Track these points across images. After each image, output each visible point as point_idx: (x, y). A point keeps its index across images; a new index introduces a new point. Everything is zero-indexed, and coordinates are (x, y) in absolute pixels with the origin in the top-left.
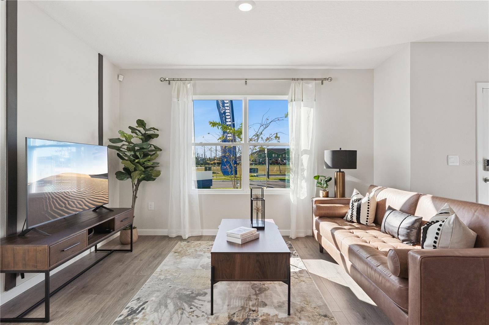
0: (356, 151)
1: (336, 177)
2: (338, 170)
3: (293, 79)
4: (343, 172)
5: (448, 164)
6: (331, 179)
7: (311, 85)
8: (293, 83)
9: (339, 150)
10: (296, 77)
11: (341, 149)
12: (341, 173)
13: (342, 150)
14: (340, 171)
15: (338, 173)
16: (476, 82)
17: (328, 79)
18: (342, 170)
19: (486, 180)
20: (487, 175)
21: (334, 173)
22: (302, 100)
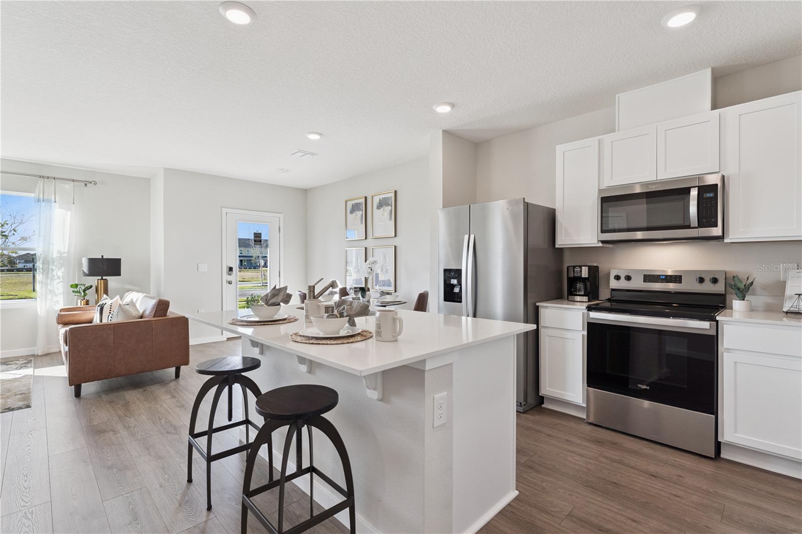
0: (120, 259)
1: (96, 284)
2: (100, 278)
3: (41, 177)
4: (106, 279)
5: (198, 270)
6: (91, 287)
7: (68, 186)
8: (41, 182)
9: (101, 257)
10: (45, 175)
11: (102, 256)
12: (102, 281)
13: (104, 257)
14: (102, 279)
15: (99, 281)
16: (222, 207)
17: (91, 182)
18: (104, 278)
19: (230, 283)
20: (230, 278)
21: (94, 281)
22: (55, 201)
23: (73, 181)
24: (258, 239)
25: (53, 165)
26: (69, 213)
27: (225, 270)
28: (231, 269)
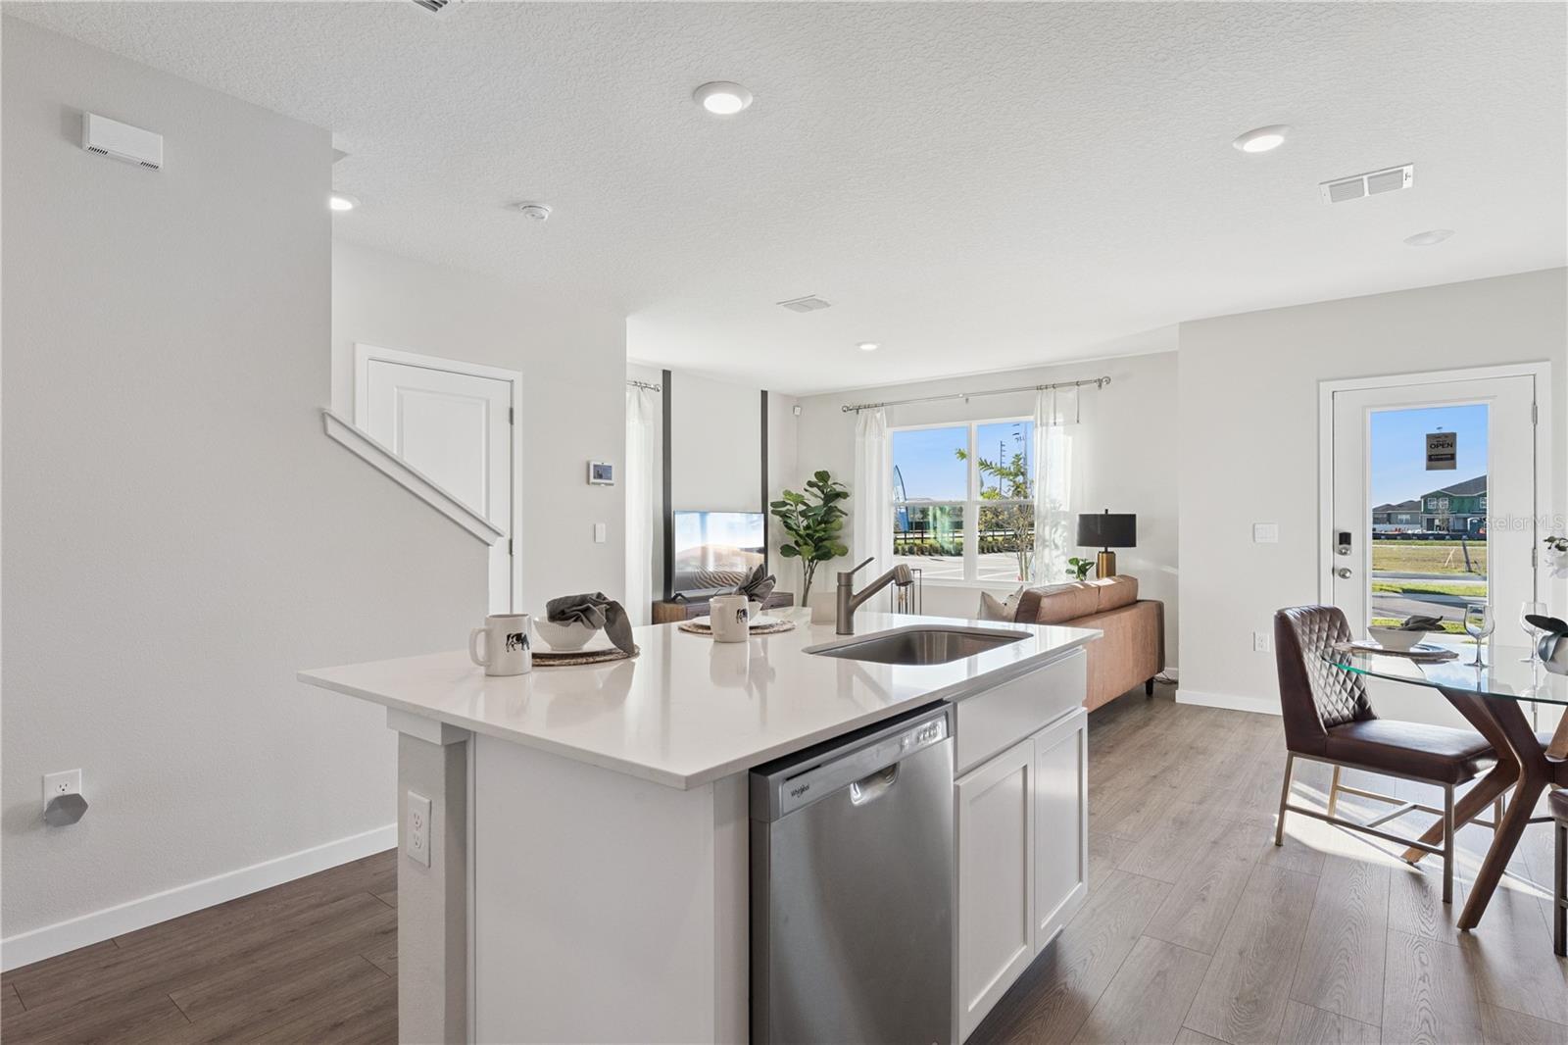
0: (1134, 516)
1: (1098, 561)
2: (1103, 549)
3: (1039, 388)
4: (1112, 553)
5: (1254, 540)
6: (1091, 565)
7: (1071, 394)
8: (1039, 395)
9: (1104, 513)
10: (1044, 383)
11: (1107, 510)
12: (1108, 555)
13: (1109, 513)
14: (1106, 551)
15: (1103, 554)
16: (1319, 381)
17: (1105, 379)
18: (1110, 549)
19: (1343, 574)
20: (1342, 562)
21: (1092, 553)
22: (1055, 423)
23: (1077, 384)
24: (1441, 451)
25: (1051, 365)
26: (1070, 438)
27: (1328, 540)
28: (1345, 538)
